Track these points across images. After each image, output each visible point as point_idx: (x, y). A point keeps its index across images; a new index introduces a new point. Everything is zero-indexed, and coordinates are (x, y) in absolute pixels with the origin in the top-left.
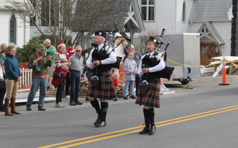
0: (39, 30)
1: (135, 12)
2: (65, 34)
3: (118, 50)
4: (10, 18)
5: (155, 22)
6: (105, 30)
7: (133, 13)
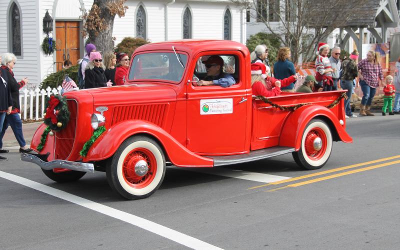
1: (389, 0)
4: (225, 12)
6: (350, 25)
7: (386, 2)
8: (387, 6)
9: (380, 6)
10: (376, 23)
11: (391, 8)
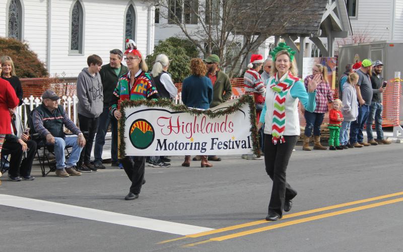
0: (183, 31)
1: (338, 3)
2: (227, 38)
3: (309, 67)
4: (127, 9)
5: (357, 19)
6: (288, 32)
7: (334, 5)
8: (335, 10)
9: (326, 10)
10: (321, 30)
11: (340, 12)
